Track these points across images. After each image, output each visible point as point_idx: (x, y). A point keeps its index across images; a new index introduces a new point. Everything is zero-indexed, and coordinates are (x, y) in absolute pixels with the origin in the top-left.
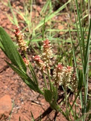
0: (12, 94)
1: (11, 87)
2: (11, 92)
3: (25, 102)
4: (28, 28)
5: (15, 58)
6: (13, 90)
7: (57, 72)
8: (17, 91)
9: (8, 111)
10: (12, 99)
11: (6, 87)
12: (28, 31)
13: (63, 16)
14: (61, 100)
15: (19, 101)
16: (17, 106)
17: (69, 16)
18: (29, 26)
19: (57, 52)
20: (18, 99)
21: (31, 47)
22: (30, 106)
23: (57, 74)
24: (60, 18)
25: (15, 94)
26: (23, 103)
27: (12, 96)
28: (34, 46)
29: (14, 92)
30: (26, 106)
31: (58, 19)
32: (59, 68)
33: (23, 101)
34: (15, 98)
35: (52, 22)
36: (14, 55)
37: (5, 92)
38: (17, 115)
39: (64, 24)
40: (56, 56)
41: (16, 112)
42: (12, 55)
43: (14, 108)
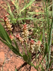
0: (6, 51)
1: (5, 47)
2: (5, 50)
3: (13, 56)
4: (16, 10)
5: (4, 36)
6: (6, 49)
7: (31, 45)
8: (8, 50)
9: (2, 62)
10: (5, 54)
11: (2, 47)
12: (17, 13)
13: (39, 4)
14: (34, 56)
15: (9, 56)
16: (8, 59)
17: (42, 4)
18: (17, 9)
19: (33, 26)
20: (9, 54)
21: (18, 22)
22: (16, 59)
23: (31, 46)
24: (37, 5)
25: (7, 51)
26: (11, 57)
27: (5, 53)
28: (20, 22)
29: (6, 50)
30: (13, 59)
31: (36, 5)
32: (32, 43)
33: (11, 56)
34: (7, 53)
35: (32, 7)
36: (3, 33)
37: (1, 50)
38: (7, 64)
39: (39, 9)
40: (33, 29)
41: (7, 63)
42: (2, 34)
43: (6, 60)
